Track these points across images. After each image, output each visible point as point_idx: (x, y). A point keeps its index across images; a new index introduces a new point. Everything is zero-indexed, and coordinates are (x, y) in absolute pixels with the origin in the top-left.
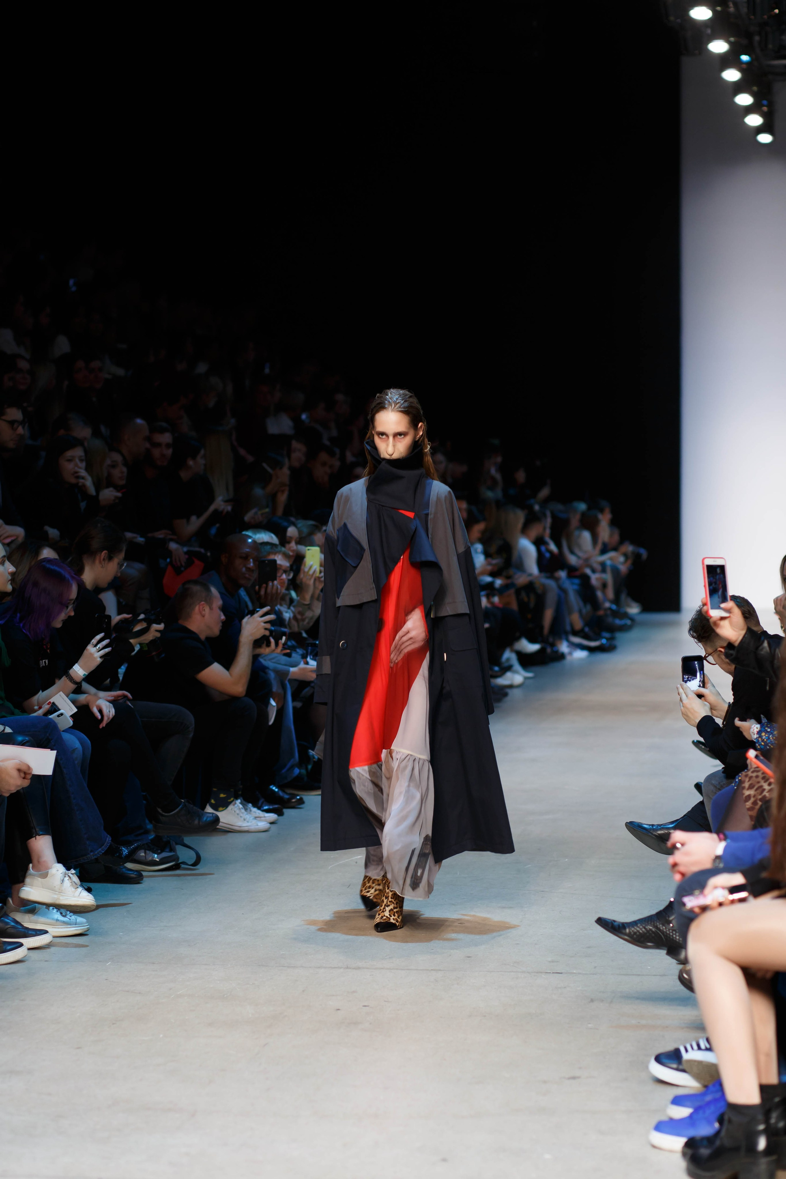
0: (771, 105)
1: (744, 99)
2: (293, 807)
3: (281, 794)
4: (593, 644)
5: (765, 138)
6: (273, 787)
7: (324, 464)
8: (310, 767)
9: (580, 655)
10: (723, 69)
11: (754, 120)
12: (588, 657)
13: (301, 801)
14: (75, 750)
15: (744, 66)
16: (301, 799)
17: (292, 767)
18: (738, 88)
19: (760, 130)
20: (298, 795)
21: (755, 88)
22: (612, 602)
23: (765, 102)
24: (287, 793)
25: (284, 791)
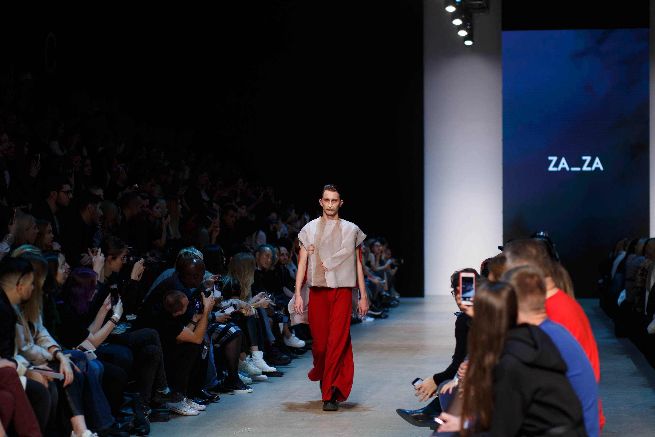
0: (471, 25)
1: (457, 22)
2: (214, 402)
3: (207, 394)
4: (377, 314)
5: (469, 43)
6: (203, 391)
7: (232, 216)
8: (223, 380)
9: (370, 320)
10: (446, 6)
11: (463, 33)
12: (374, 321)
13: (218, 399)
14: (96, 369)
15: (457, 4)
16: (218, 397)
17: (214, 380)
18: (454, 16)
19: (466, 38)
20: (217, 395)
21: (463, 16)
22: (387, 292)
23: (468, 24)
24: (211, 394)
25: (209, 393)
